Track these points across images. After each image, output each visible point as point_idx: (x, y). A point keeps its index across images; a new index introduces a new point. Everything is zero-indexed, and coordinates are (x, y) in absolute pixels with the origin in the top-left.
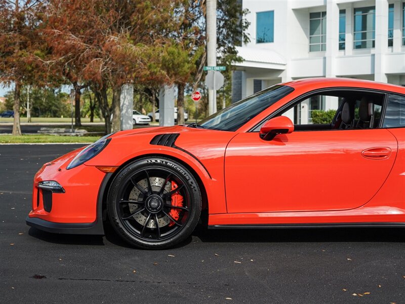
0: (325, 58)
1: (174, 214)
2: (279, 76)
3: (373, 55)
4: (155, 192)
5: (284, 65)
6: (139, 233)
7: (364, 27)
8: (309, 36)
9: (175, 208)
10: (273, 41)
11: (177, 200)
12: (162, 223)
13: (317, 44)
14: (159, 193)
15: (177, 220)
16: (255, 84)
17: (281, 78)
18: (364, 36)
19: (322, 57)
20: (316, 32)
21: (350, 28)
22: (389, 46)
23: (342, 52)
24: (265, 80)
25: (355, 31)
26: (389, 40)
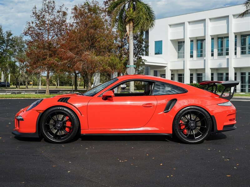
0: (184, 61)
1: (67, 129)
2: (165, 69)
3: (205, 60)
4: (60, 121)
5: (167, 64)
6: (53, 137)
7: (202, 48)
8: (178, 52)
9: (67, 127)
10: (162, 54)
11: (68, 124)
12: (63, 133)
13: (181, 56)
14: (61, 121)
15: (68, 132)
16: (154, 72)
17: (165, 70)
18: (201, 52)
19: (183, 61)
20: (181, 50)
21: (195, 48)
22: (212, 56)
23: (192, 58)
24: (159, 71)
25: (197, 49)
26: (212, 54)
